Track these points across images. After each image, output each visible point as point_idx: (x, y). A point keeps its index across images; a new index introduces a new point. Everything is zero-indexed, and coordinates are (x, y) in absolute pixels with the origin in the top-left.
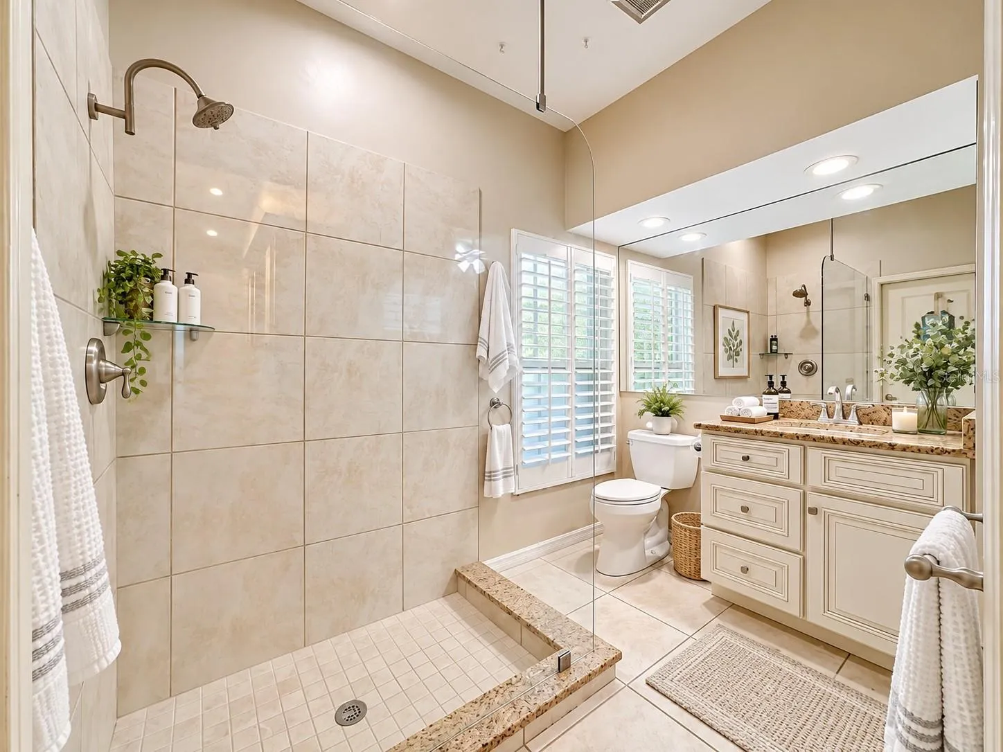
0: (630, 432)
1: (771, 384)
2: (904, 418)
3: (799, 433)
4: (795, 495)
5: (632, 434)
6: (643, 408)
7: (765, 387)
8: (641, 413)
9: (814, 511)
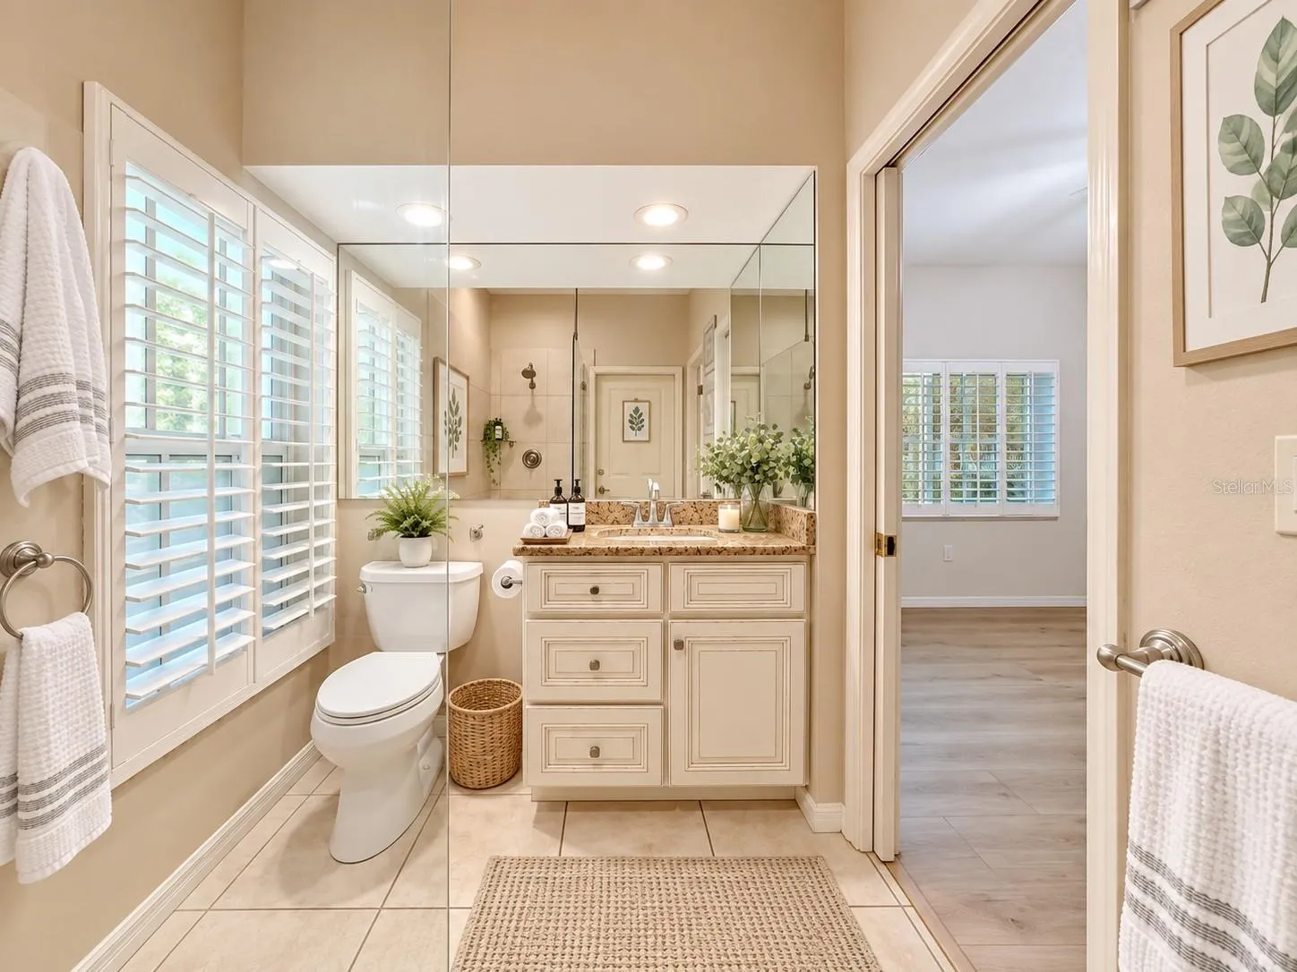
0: (364, 569)
1: (559, 491)
2: (728, 515)
3: (620, 547)
4: (656, 626)
5: (369, 572)
6: (380, 524)
7: (552, 494)
8: (379, 533)
9: (679, 645)
